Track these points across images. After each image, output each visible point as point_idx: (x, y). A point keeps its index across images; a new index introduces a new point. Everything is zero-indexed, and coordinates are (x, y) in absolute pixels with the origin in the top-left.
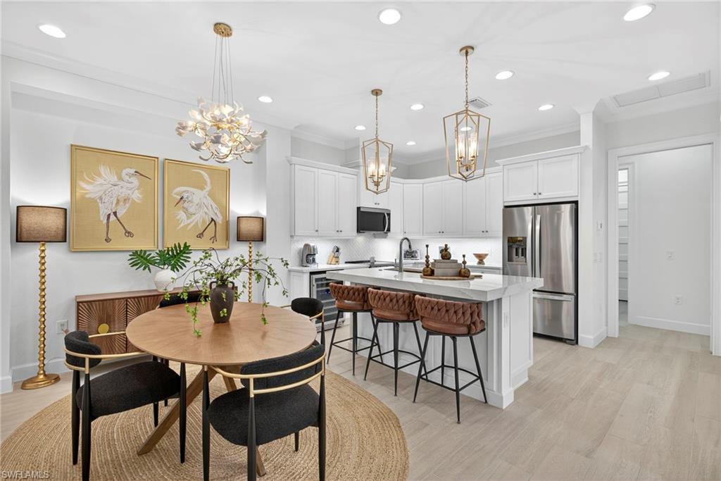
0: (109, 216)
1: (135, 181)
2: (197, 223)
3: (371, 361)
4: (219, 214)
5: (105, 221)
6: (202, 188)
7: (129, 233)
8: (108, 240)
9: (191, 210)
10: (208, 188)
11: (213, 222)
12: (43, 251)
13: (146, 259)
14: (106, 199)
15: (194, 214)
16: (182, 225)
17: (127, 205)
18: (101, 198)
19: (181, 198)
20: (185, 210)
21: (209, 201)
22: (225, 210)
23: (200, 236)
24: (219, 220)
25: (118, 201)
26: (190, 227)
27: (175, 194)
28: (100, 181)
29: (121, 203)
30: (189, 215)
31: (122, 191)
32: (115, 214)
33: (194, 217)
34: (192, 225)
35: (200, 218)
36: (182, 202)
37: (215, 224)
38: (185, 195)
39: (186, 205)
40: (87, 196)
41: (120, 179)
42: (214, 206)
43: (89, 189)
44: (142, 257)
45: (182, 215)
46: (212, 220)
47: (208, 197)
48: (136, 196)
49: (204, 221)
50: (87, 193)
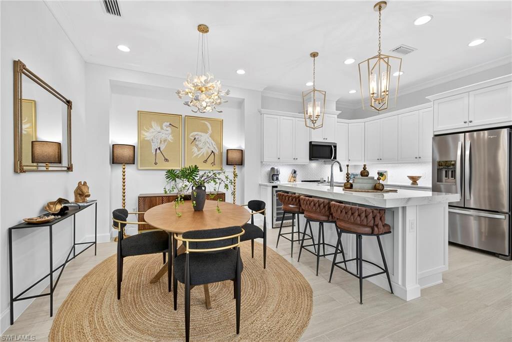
0: (156, 149)
1: (169, 129)
2: (203, 154)
3: (303, 249)
4: (216, 148)
5: (154, 153)
6: (207, 133)
7: (166, 159)
8: (156, 164)
9: (200, 146)
10: (210, 132)
11: (213, 154)
12: (124, 169)
13: (174, 175)
14: (155, 140)
15: (202, 148)
16: (195, 155)
17: (166, 143)
18: (152, 140)
19: (195, 139)
20: (197, 146)
21: (210, 140)
22: (220, 145)
23: (205, 161)
24: (216, 152)
25: (161, 141)
26: (200, 156)
27: (192, 136)
28: (152, 130)
29: (163, 142)
30: (199, 149)
31: (163, 136)
32: (159, 148)
33: (202, 150)
34: (201, 155)
35: (205, 151)
36: (195, 141)
37: (214, 154)
38: (197, 137)
39: (197, 143)
40: (146, 139)
41: (162, 128)
42: (214, 143)
43: (148, 135)
44: (172, 173)
45: (195, 149)
46: (212, 152)
47: (210, 138)
48: (170, 138)
49: (207, 153)
50: (145, 137)
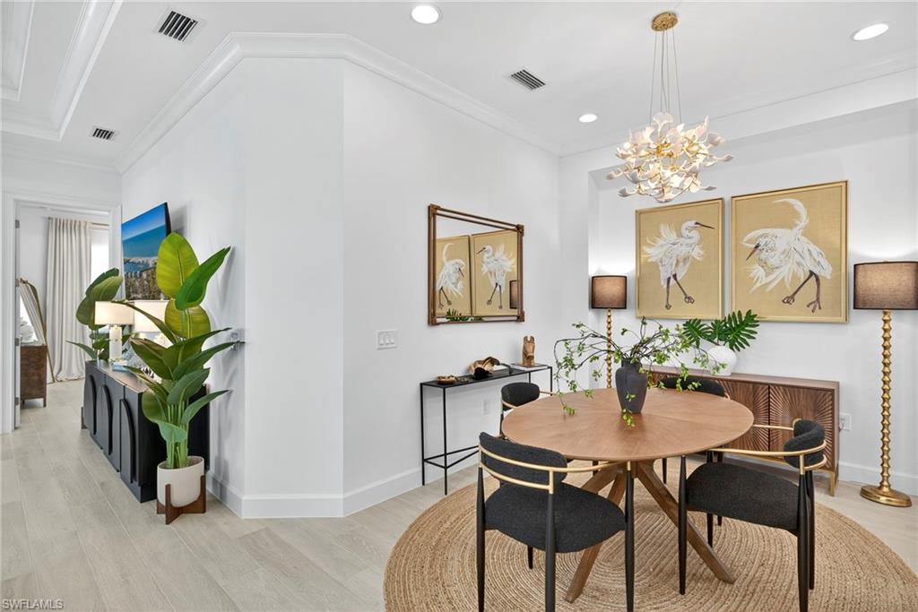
0: (669, 279)
1: (695, 235)
2: (783, 279)
4: (824, 263)
5: (665, 286)
6: (791, 226)
7: (689, 298)
8: (668, 307)
9: (773, 262)
10: (804, 221)
11: (813, 278)
13: (697, 330)
14: (666, 261)
15: (777, 268)
16: (758, 285)
17: (688, 265)
18: (661, 261)
19: (757, 247)
20: (763, 263)
21: (805, 245)
22: (838, 252)
23: (789, 300)
24: (825, 271)
25: (678, 261)
26: (771, 287)
27: (747, 242)
28: (660, 242)
29: (681, 264)
30: (770, 270)
31: (682, 250)
32: (675, 276)
33: (778, 272)
34: (777, 282)
35: (787, 272)
36: (757, 251)
37: (817, 280)
38: (762, 242)
39: (763, 255)
40: (650, 260)
41: (680, 235)
42: (815, 250)
43: (652, 253)
44: (694, 328)
45: (758, 271)
46: (812, 273)
47: (803, 238)
48: (697, 253)
49: (795, 276)
50: (649, 258)
